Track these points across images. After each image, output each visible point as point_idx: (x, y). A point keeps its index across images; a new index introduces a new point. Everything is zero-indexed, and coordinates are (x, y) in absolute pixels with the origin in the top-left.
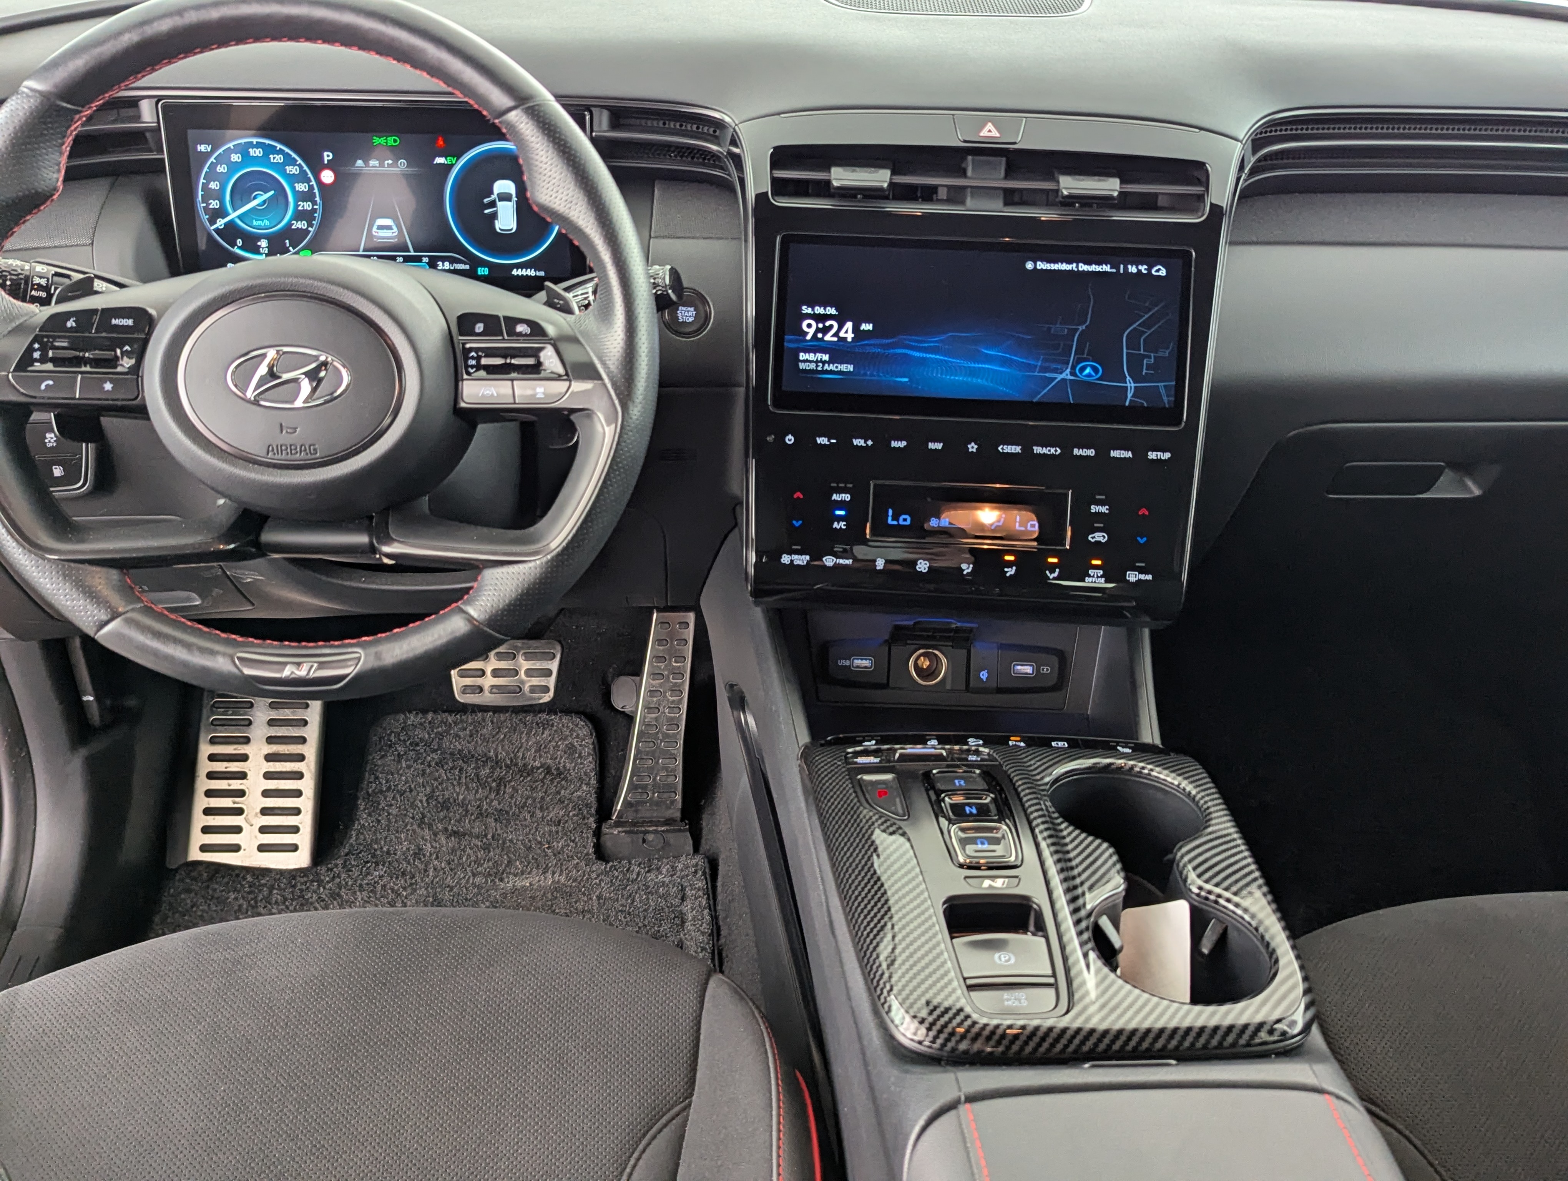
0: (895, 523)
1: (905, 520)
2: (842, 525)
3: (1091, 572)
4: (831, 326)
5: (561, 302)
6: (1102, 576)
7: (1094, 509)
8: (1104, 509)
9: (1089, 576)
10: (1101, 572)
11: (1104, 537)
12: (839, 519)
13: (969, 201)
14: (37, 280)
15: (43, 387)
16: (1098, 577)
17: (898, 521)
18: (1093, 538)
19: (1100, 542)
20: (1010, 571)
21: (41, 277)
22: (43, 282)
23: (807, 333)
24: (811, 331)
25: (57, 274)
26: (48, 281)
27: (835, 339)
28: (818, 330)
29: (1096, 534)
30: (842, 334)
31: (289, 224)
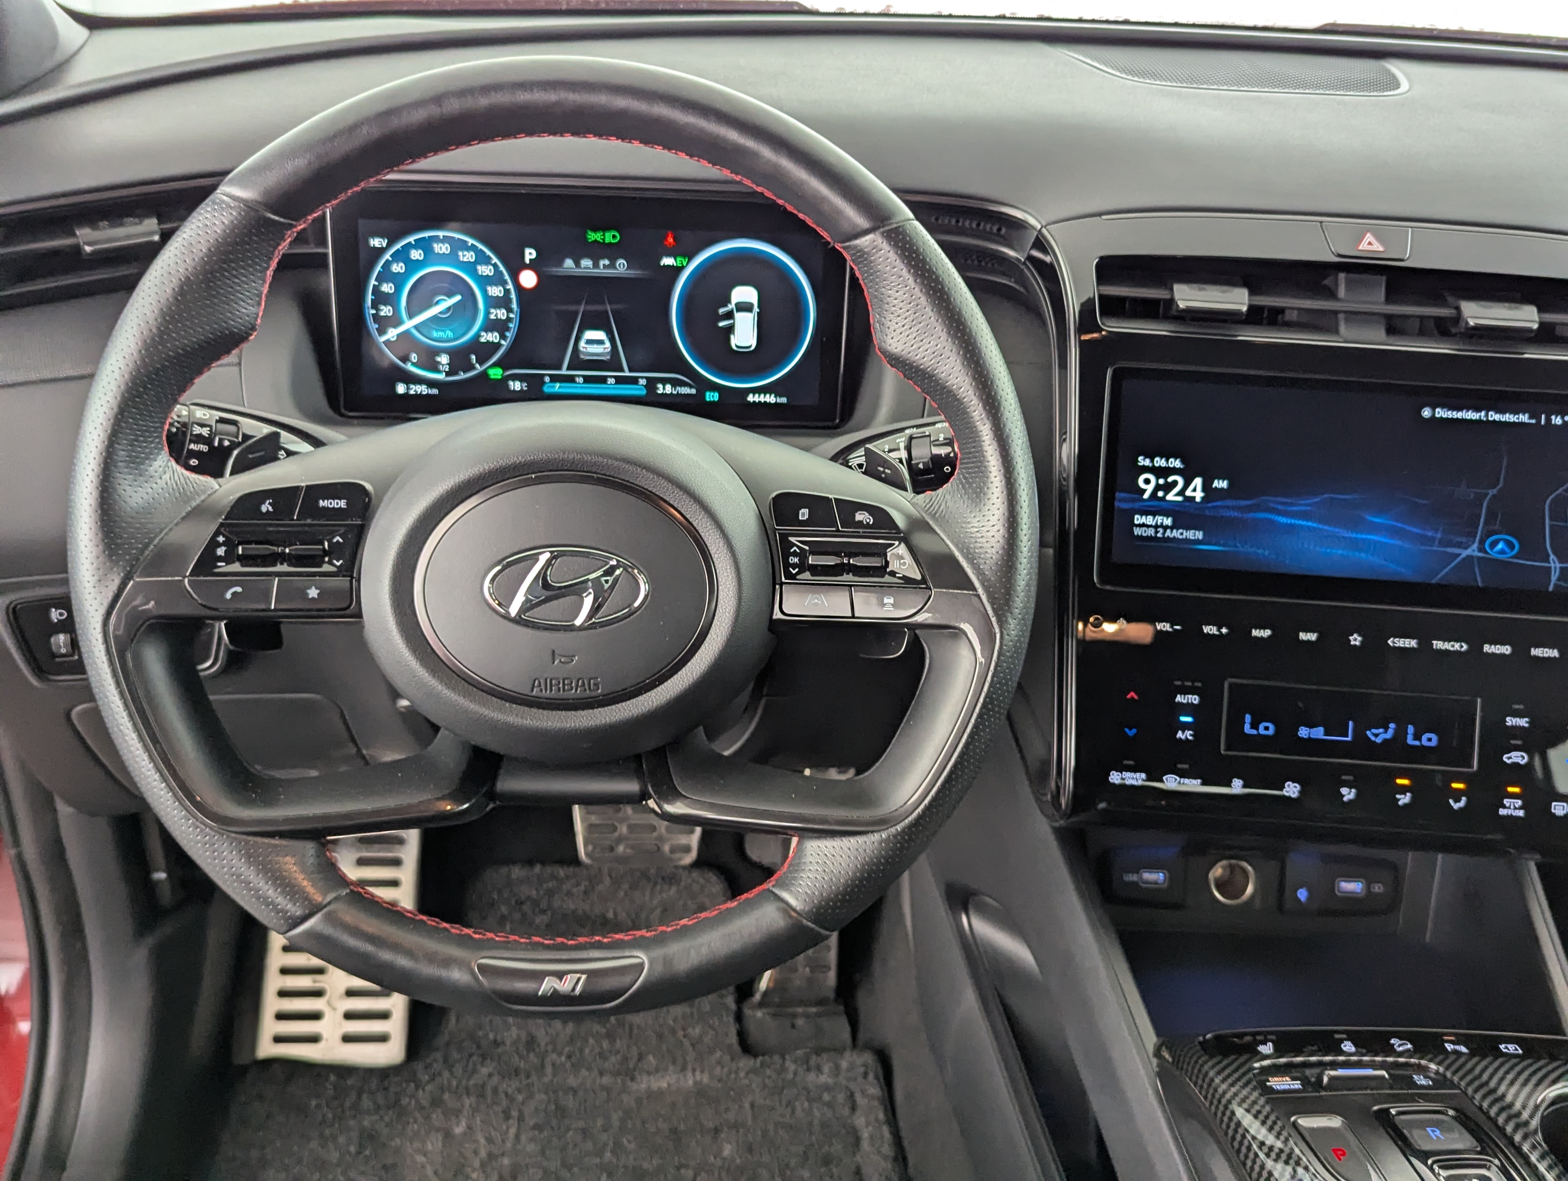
0: (1254, 732)
1: (1267, 728)
2: (1188, 735)
3: (1506, 802)
4: (1175, 483)
5: (887, 471)
6: (1520, 808)
7: (1510, 721)
8: (1523, 722)
9: (1504, 807)
10: (1519, 803)
11: (1523, 757)
12: (1185, 727)
13: (1342, 328)
14: (197, 430)
15: (228, 596)
16: (1515, 808)
17: (1257, 729)
18: (1509, 758)
19: (1517, 764)
20: (1404, 799)
21: (202, 425)
22: (205, 432)
23: (1145, 491)
24: (1150, 488)
25: (222, 421)
26: (211, 431)
27: (1180, 499)
28: (1158, 487)
29: (1513, 754)
30: (1188, 493)
31: (478, 336)
